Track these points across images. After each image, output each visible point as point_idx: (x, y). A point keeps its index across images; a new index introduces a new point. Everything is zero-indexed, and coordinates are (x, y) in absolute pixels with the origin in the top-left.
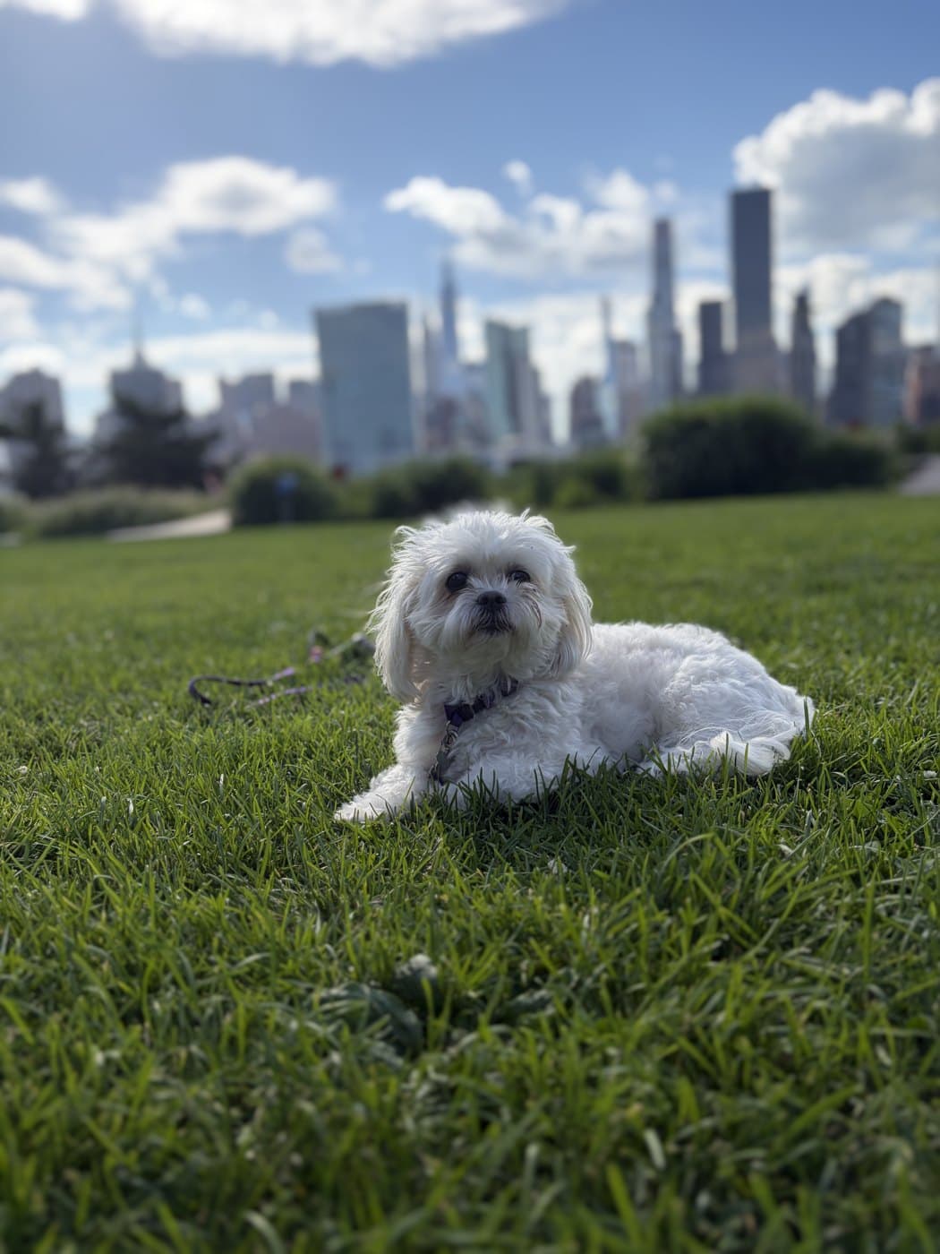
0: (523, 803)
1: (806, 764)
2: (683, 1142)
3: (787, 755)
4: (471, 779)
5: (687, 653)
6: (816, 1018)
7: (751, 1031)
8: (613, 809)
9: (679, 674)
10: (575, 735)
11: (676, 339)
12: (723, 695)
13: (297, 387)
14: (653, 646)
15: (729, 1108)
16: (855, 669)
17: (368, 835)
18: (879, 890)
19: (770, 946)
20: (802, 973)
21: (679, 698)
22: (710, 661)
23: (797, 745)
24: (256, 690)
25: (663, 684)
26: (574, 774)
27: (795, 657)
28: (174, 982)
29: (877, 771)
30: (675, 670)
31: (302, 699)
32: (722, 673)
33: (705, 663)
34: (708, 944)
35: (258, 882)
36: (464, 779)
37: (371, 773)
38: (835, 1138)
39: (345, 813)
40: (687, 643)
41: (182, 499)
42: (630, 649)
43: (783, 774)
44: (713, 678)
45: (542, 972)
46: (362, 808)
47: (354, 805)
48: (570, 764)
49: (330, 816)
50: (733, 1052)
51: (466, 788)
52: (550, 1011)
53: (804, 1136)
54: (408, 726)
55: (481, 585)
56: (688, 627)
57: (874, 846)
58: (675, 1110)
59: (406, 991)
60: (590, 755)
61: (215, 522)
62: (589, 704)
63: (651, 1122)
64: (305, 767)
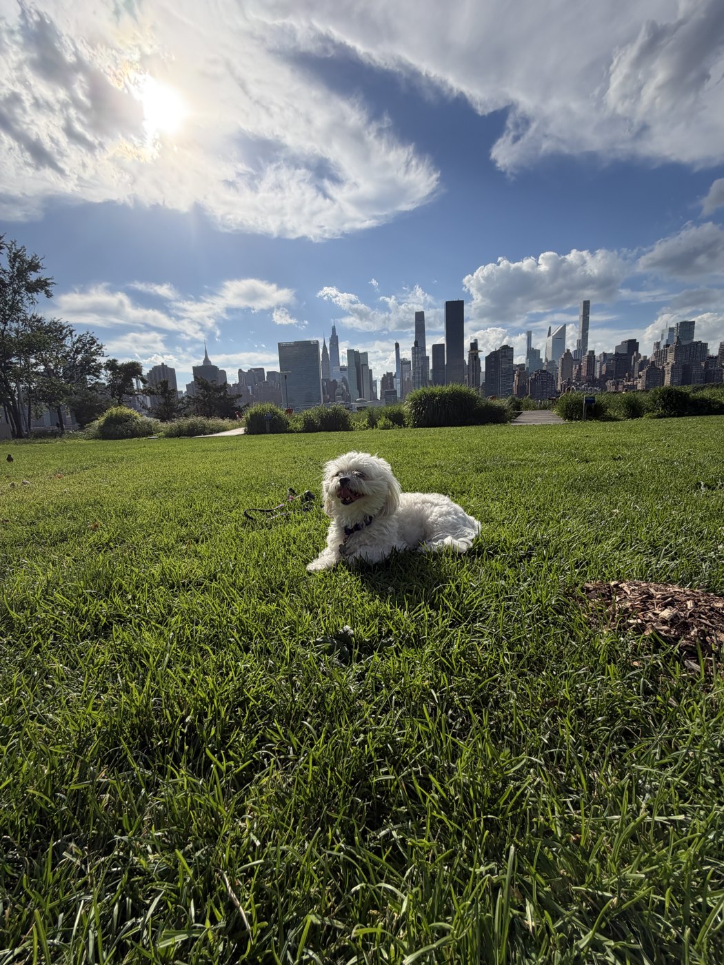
0: (376, 564)
1: (479, 548)
2: (443, 692)
3: (471, 545)
4: (357, 555)
5: (436, 505)
6: (485, 648)
7: (463, 654)
8: (410, 566)
9: (434, 514)
10: (395, 539)
11: (425, 359)
12: (449, 522)
13: (272, 374)
14: (424, 502)
15: (458, 681)
16: (495, 508)
17: (321, 576)
18: (504, 599)
19: (469, 622)
20: (479, 632)
21: (433, 523)
22: (445, 509)
23: (476, 541)
24: (269, 513)
25: (428, 517)
26: (394, 552)
27: (474, 502)
28: (260, 635)
29: (503, 551)
30: (432, 512)
31: (288, 518)
32: (449, 513)
33: (443, 510)
34: (447, 622)
35: (284, 597)
36: (355, 555)
37: (318, 551)
38: (491, 690)
39: (311, 567)
40: (436, 502)
41: (226, 422)
42: (415, 504)
43: (471, 553)
44: (445, 515)
45: (390, 632)
46: (317, 565)
47: (313, 564)
48: (394, 549)
49: (305, 568)
50: (457, 661)
51: (355, 558)
52: (394, 646)
53: (481, 690)
54: (333, 533)
56: (436, 495)
57: (503, 582)
58: (440, 682)
59: (344, 639)
60: (400, 545)
61: (239, 431)
62: (401, 527)
63: (431, 686)
64: (293, 547)
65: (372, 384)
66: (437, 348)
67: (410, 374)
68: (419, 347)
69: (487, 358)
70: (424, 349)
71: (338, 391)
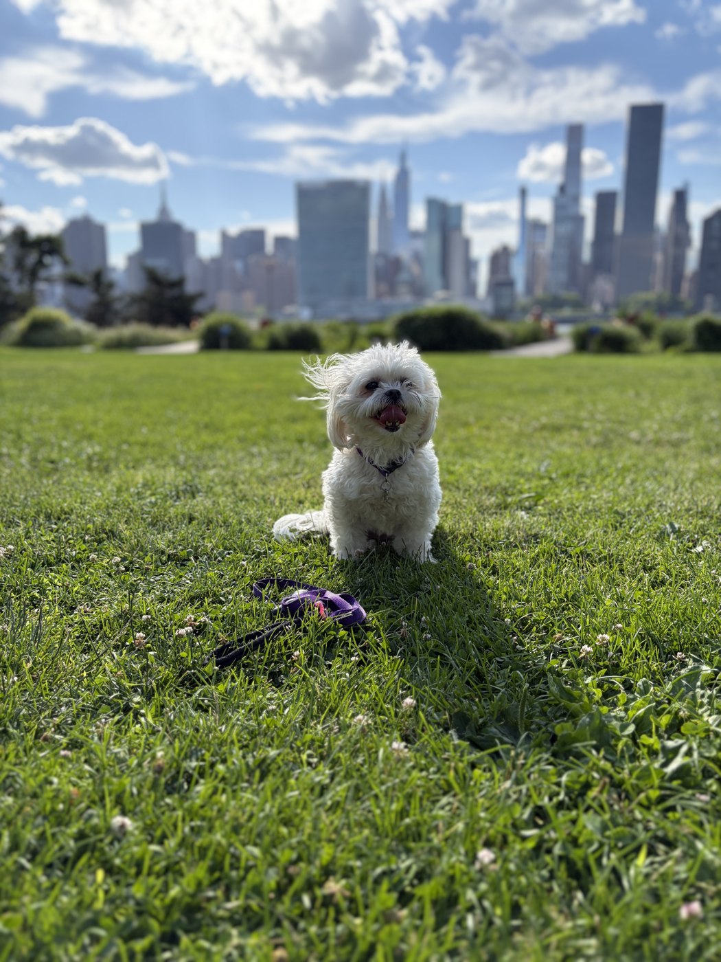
11: (579, 220)
13: (281, 241)
55: (386, 387)
61: (190, 347)
65: (470, 266)
66: (605, 201)
67: (546, 247)
68: (566, 195)
69: (708, 224)
70: (576, 199)
71: (404, 276)
